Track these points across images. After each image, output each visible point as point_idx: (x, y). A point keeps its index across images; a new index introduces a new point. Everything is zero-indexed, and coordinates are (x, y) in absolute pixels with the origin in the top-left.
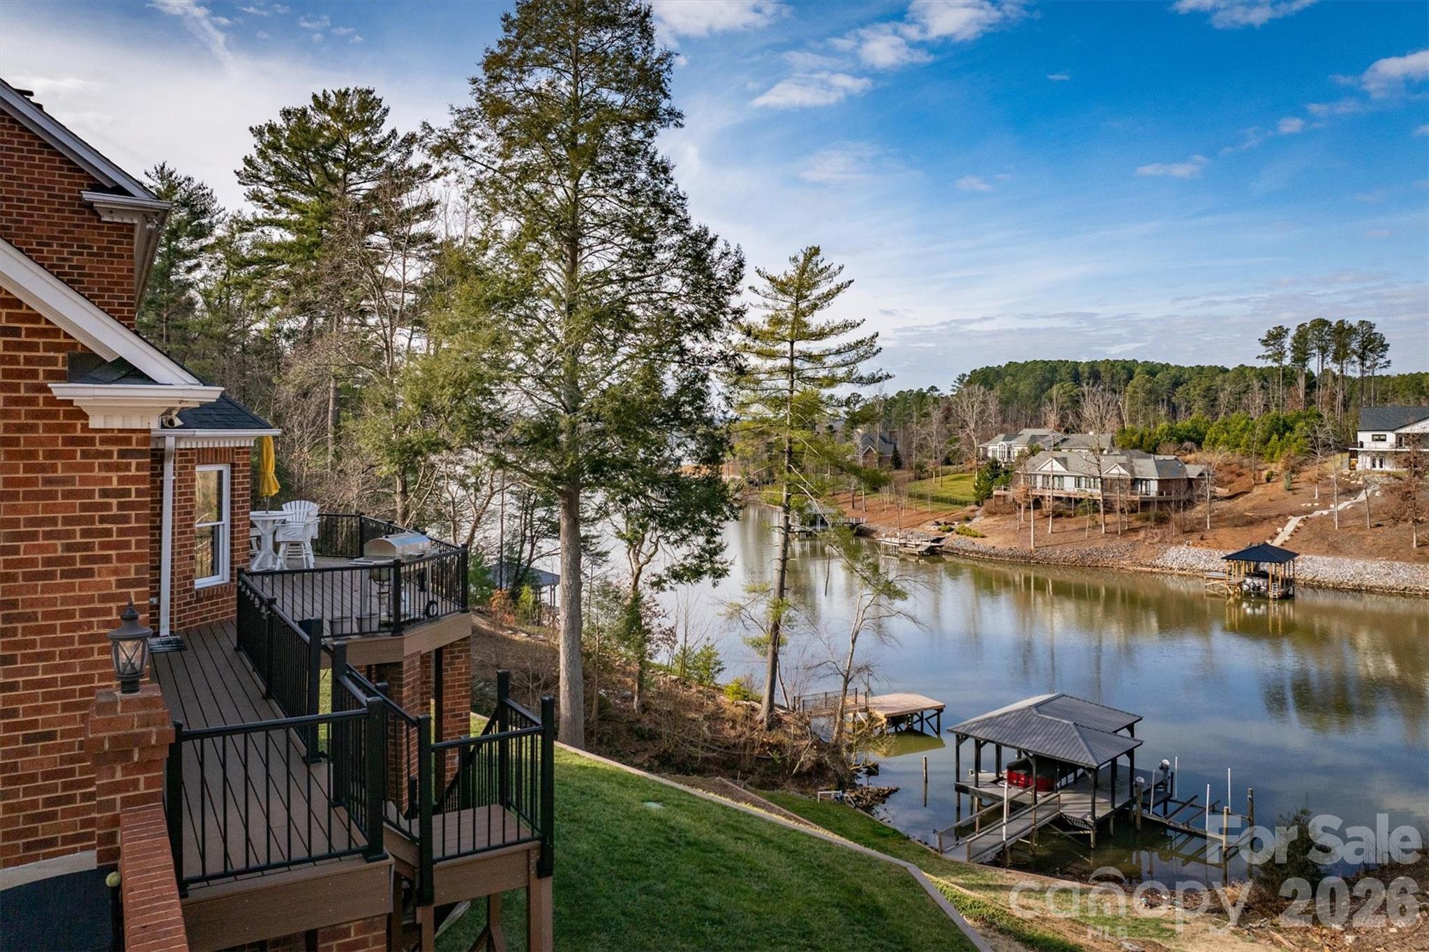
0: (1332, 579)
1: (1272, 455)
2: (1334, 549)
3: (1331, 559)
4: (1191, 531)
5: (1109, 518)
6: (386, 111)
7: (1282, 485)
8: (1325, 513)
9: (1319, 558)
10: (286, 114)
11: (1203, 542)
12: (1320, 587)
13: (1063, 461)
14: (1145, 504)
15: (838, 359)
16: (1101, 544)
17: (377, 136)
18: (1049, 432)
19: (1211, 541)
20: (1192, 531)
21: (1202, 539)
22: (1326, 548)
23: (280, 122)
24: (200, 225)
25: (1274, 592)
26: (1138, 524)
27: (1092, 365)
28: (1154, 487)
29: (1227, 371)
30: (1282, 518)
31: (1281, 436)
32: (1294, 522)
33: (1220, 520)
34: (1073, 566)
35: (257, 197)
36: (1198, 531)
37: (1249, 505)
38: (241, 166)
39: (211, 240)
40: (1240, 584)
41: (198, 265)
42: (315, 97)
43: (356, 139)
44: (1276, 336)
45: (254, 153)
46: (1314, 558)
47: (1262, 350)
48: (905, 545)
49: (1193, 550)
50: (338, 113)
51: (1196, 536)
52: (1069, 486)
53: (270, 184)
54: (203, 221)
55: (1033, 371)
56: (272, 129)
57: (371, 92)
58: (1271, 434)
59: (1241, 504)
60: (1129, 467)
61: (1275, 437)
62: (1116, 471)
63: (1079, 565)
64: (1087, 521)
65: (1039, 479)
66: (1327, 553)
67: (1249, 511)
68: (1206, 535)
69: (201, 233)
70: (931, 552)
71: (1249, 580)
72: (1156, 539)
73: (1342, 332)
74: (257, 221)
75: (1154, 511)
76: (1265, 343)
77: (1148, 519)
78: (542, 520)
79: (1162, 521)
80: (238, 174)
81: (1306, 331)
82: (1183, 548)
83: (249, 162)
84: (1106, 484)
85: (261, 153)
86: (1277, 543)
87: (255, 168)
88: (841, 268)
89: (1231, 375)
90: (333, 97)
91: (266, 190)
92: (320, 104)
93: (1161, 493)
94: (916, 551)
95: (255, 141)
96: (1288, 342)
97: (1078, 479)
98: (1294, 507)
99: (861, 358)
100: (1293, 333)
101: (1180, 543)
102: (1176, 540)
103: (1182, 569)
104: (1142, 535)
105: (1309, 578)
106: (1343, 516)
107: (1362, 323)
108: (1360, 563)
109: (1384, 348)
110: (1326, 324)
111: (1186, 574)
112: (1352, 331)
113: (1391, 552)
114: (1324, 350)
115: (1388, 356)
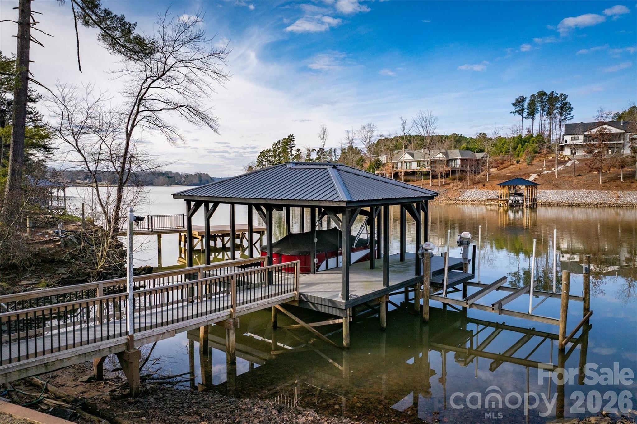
0: (556, 201)
2: (556, 187)
3: (555, 191)
5: (435, 180)
7: (525, 163)
8: (550, 172)
9: (548, 191)
11: (485, 187)
13: (412, 155)
14: (454, 172)
19: (489, 186)
20: (479, 183)
21: (484, 186)
22: (552, 187)
25: (527, 203)
26: (449, 181)
28: (459, 162)
31: (523, 145)
32: (533, 176)
36: (482, 182)
37: (509, 171)
40: (507, 200)
44: (520, 101)
46: (546, 191)
47: (513, 109)
49: (479, 191)
51: (481, 185)
52: (414, 166)
58: (518, 144)
60: (446, 154)
61: (520, 146)
62: (439, 156)
64: (423, 181)
65: (399, 164)
66: (553, 189)
67: (509, 173)
68: (486, 184)
71: (512, 198)
72: (459, 187)
73: (552, 99)
75: (458, 175)
76: (514, 105)
77: (455, 179)
79: (462, 179)
81: (535, 98)
82: (474, 190)
93: (462, 166)
96: (526, 104)
97: (419, 162)
98: (533, 171)
100: (528, 100)
101: (473, 188)
102: (469, 187)
103: (473, 201)
104: (451, 185)
105: (544, 201)
106: (560, 173)
107: (561, 95)
108: (571, 192)
109: (571, 109)
110: (545, 94)
111: (475, 202)
112: (556, 99)
113: (588, 186)
114: (543, 110)
115: (573, 113)
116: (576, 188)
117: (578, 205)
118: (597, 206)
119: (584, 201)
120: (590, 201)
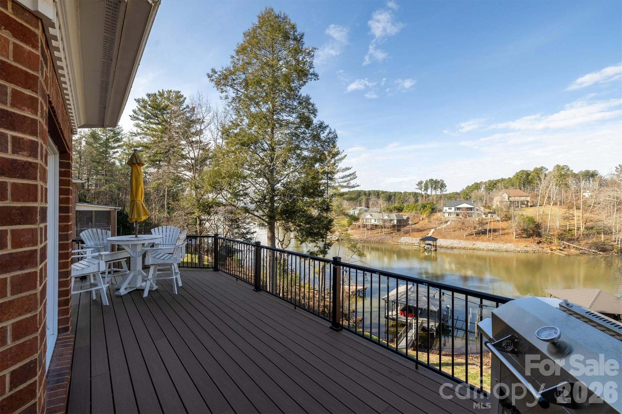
0: (445, 245)
1: (422, 213)
2: (444, 237)
3: (444, 240)
4: (407, 233)
5: (385, 230)
6: (185, 98)
7: (427, 221)
8: (440, 228)
9: (441, 240)
10: (149, 95)
12: (442, 247)
13: (371, 215)
14: (394, 226)
15: (342, 180)
16: (384, 237)
17: (182, 107)
18: (363, 208)
19: (413, 236)
21: (410, 235)
23: (146, 98)
24: (117, 138)
25: (433, 249)
26: (392, 231)
27: (369, 191)
28: (395, 222)
29: (401, 193)
30: (430, 229)
31: (424, 208)
32: (433, 230)
33: (414, 230)
34: (377, 242)
35: (138, 126)
37: (420, 226)
38: (132, 113)
39: (122, 143)
40: (424, 247)
41: (117, 152)
42: (159, 92)
43: (174, 108)
44: (420, 183)
45: (137, 109)
47: (417, 187)
48: (331, 238)
49: (408, 238)
50: (168, 99)
51: (408, 234)
52: (373, 222)
53: (143, 121)
54: (119, 137)
55: (355, 193)
56: (143, 101)
57: (179, 92)
59: (417, 226)
60: (388, 216)
61: (422, 208)
62: (386, 217)
63: (378, 242)
64: (379, 230)
65: (365, 220)
66: (442, 238)
69: (118, 141)
70: (338, 240)
71: (426, 246)
72: (398, 235)
73: (436, 182)
74: (138, 133)
75: (396, 228)
76: (417, 185)
77: (394, 230)
78: (236, 233)
79: (399, 230)
80: (130, 116)
81: (428, 182)
82: (405, 237)
83: (134, 112)
84: (384, 221)
85: (139, 110)
86: (429, 235)
87: (137, 114)
88: (343, 151)
89: (403, 194)
90: (165, 93)
91: (141, 123)
92: (161, 95)
93: (397, 223)
94: (335, 239)
95: (137, 104)
96: (423, 185)
97: (375, 220)
98: (432, 226)
99: (351, 179)
100: (424, 182)
101: (404, 236)
104: (394, 234)
105: (441, 245)
106: (445, 228)
107: (441, 180)
108: (452, 241)
109: (446, 186)
110: (433, 180)
111: (406, 244)
112: (439, 182)
113: (459, 238)
114: (432, 187)
115: (446, 188)
116: (454, 238)
117: (455, 248)
118: (464, 248)
119: (458, 246)
120: (461, 246)
